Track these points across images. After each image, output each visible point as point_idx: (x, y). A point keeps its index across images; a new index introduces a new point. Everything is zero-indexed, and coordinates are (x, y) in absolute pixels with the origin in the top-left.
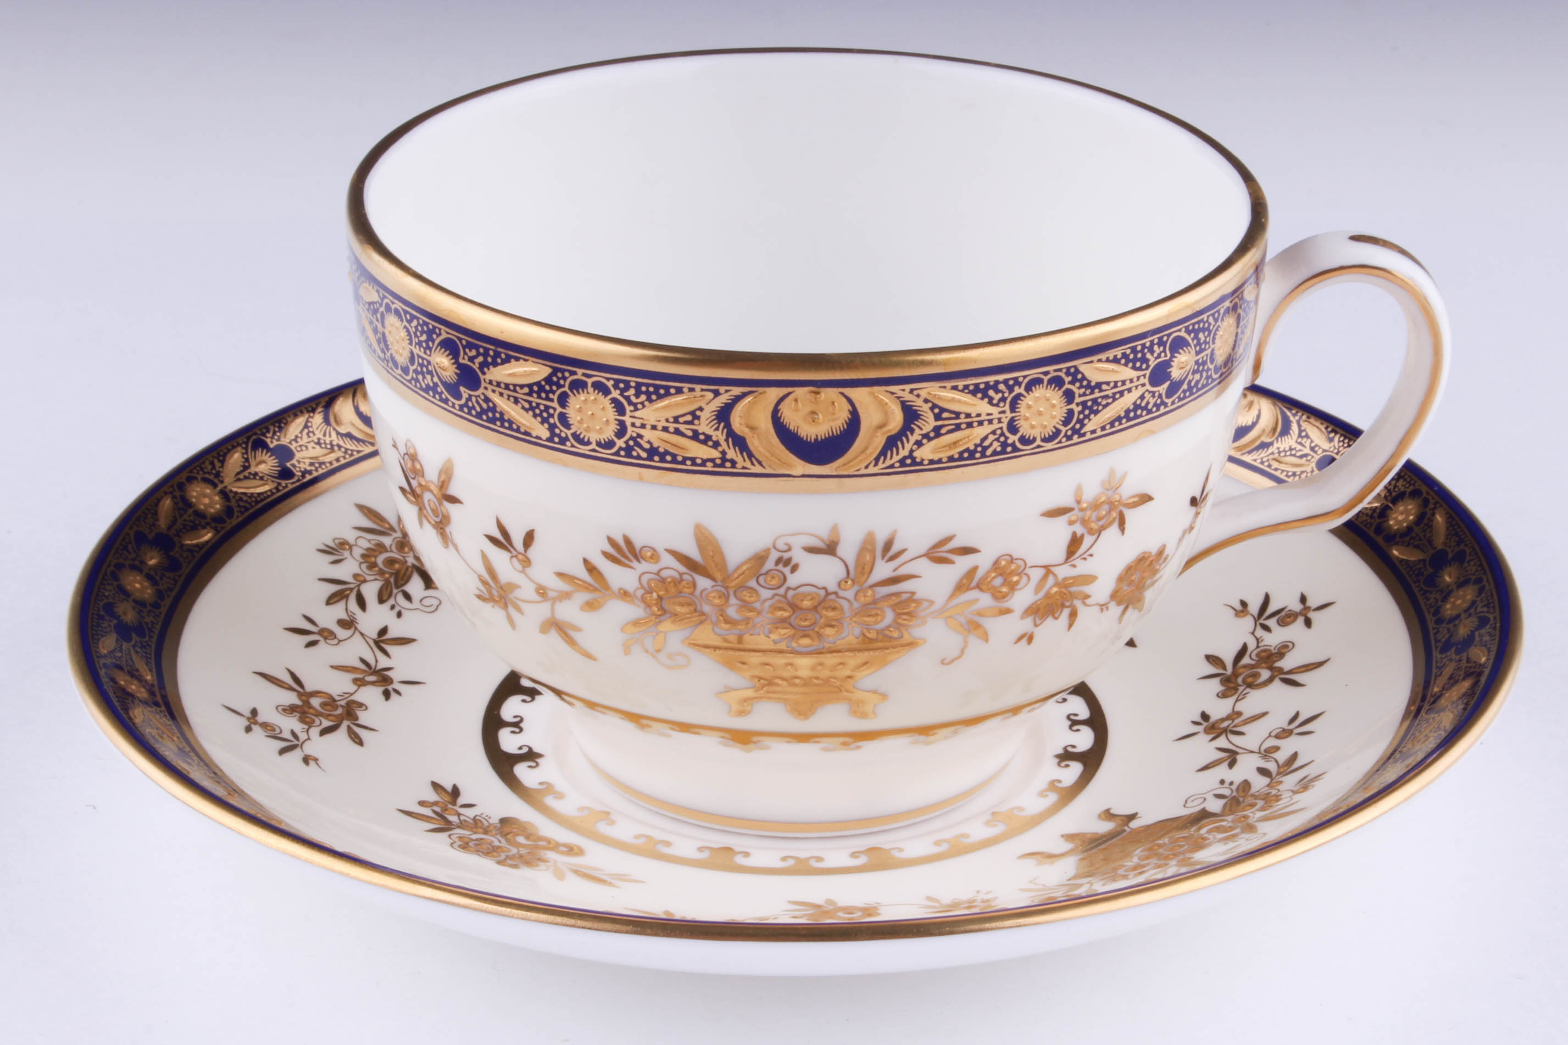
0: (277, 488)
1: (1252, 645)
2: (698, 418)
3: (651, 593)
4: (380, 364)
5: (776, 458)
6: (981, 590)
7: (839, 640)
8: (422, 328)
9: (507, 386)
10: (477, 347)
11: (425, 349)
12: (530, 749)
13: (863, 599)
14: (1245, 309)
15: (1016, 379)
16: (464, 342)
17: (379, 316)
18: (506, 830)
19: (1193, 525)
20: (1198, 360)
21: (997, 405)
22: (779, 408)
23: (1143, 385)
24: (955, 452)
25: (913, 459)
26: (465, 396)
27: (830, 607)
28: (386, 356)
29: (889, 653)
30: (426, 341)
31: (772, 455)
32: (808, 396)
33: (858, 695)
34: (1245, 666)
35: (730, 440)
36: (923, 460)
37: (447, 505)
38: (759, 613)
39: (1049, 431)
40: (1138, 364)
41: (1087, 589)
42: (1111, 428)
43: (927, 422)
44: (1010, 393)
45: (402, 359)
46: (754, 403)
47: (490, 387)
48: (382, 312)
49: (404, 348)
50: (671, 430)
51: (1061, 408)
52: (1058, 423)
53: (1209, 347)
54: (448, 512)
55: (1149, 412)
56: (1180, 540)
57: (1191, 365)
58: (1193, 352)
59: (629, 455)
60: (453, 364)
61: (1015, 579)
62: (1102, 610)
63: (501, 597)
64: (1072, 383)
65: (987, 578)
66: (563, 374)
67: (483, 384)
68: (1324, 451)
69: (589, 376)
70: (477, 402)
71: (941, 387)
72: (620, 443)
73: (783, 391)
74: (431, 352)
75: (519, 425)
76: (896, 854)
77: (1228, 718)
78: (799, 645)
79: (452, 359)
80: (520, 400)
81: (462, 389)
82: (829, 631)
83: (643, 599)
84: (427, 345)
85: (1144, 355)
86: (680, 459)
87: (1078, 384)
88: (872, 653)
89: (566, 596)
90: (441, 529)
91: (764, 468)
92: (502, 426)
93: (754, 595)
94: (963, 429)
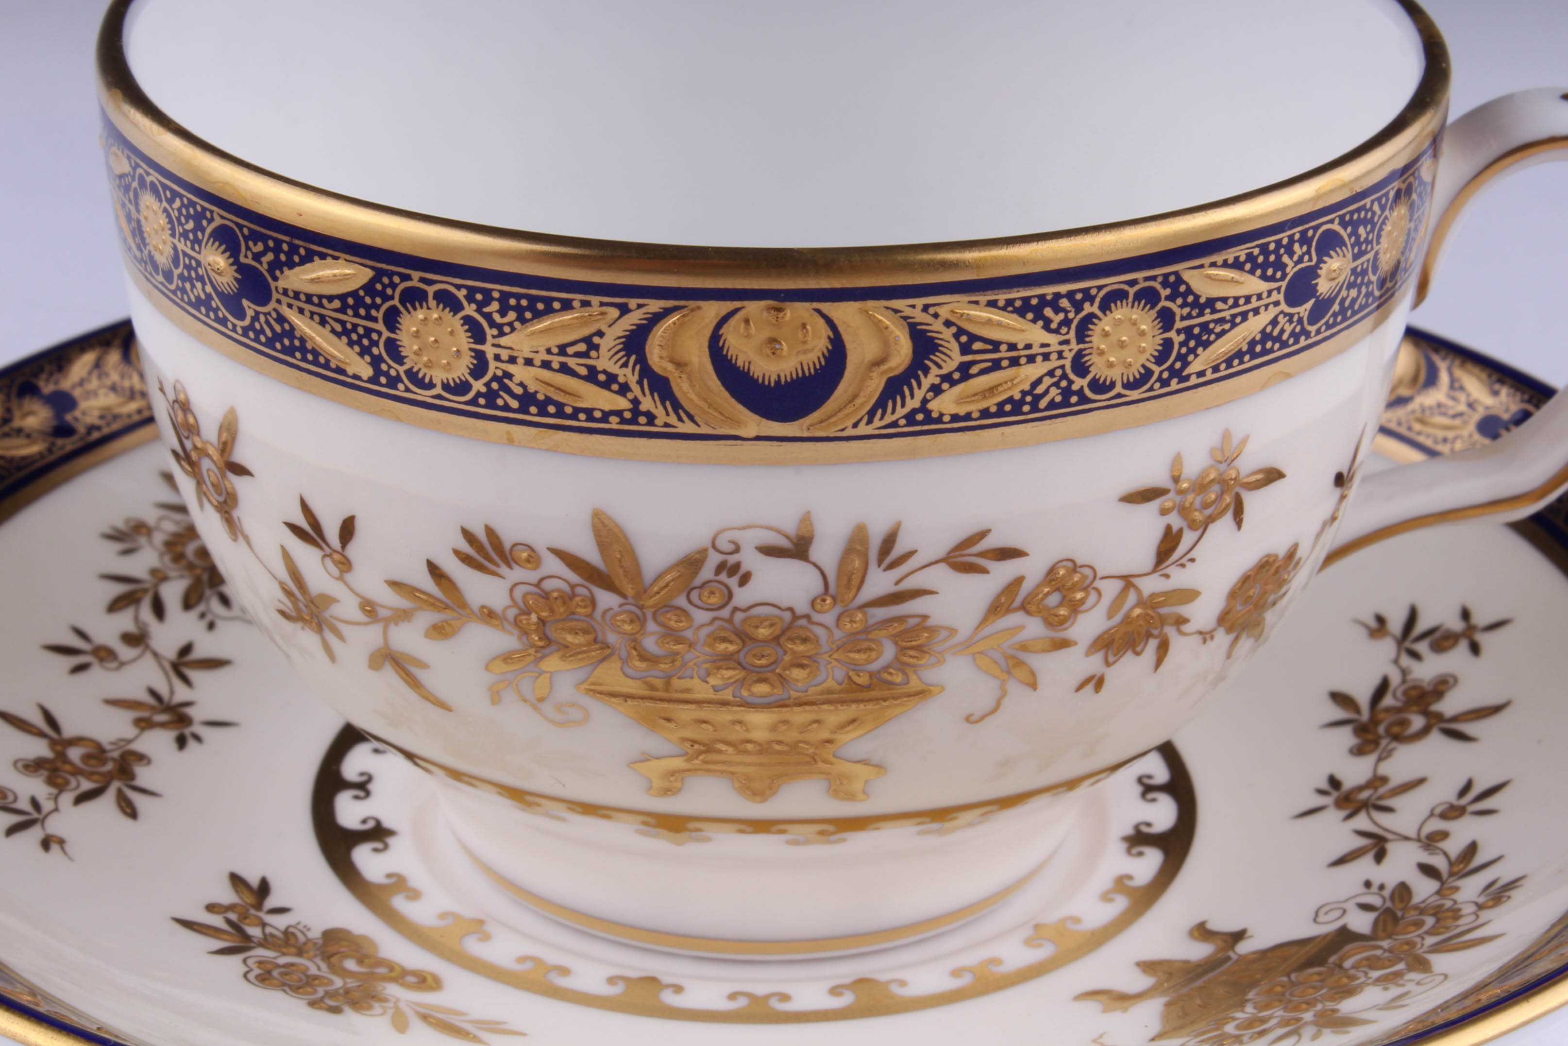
0: (50, 451)
1: (1395, 678)
2: (596, 347)
3: (529, 614)
4: (136, 266)
5: (716, 410)
6: (1028, 613)
7: (812, 686)
8: (188, 211)
9: (309, 298)
10: (264, 238)
11: (193, 243)
12: (378, 823)
13: (848, 626)
14: (1421, 193)
15: (1086, 291)
16: (246, 231)
17: (131, 194)
18: (332, 949)
19: (1336, 515)
20: (1356, 267)
21: (1057, 331)
22: (720, 333)
23: (1277, 304)
24: (991, 404)
25: (927, 413)
26: (250, 313)
27: (798, 638)
28: (143, 255)
29: (887, 706)
30: (194, 231)
31: (710, 406)
32: (765, 314)
33: (842, 767)
34: (1388, 710)
35: (645, 381)
36: (941, 415)
37: (231, 476)
38: (691, 645)
39: (1135, 371)
40: (1270, 272)
41: (1185, 610)
42: (1227, 368)
43: (950, 357)
44: (1077, 312)
45: (163, 259)
46: (682, 324)
47: (285, 300)
48: (135, 189)
49: (165, 242)
50: (555, 365)
51: (1153, 337)
52: (1148, 360)
53: (1372, 249)
54: (233, 488)
55: (1284, 345)
56: (1318, 536)
57: (1345, 276)
58: (1350, 256)
59: (491, 405)
60: (232, 265)
61: (1079, 595)
62: (1205, 641)
63: (312, 614)
64: (1171, 298)
65: (1037, 595)
66: (391, 279)
67: (275, 296)
68: (1487, 408)
69: (430, 282)
70: (267, 322)
71: (970, 302)
72: (478, 386)
73: (727, 306)
74: (200, 247)
75: (329, 357)
76: (896, 990)
77: (1368, 785)
78: (752, 694)
79: (229, 258)
80: (327, 318)
81: (245, 303)
82: (796, 673)
83: (516, 623)
84: (195, 236)
85: (1279, 257)
86: (568, 410)
87: (1179, 301)
88: (862, 706)
89: (403, 616)
90: (226, 512)
91: (699, 426)
92: (304, 359)
93: (683, 619)
94: (1005, 368)
